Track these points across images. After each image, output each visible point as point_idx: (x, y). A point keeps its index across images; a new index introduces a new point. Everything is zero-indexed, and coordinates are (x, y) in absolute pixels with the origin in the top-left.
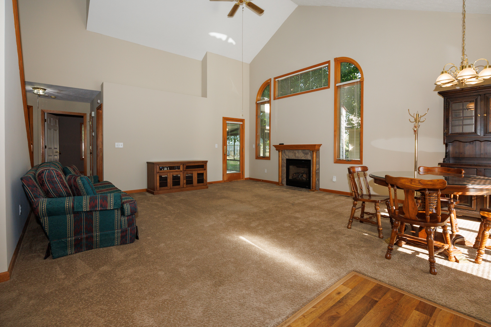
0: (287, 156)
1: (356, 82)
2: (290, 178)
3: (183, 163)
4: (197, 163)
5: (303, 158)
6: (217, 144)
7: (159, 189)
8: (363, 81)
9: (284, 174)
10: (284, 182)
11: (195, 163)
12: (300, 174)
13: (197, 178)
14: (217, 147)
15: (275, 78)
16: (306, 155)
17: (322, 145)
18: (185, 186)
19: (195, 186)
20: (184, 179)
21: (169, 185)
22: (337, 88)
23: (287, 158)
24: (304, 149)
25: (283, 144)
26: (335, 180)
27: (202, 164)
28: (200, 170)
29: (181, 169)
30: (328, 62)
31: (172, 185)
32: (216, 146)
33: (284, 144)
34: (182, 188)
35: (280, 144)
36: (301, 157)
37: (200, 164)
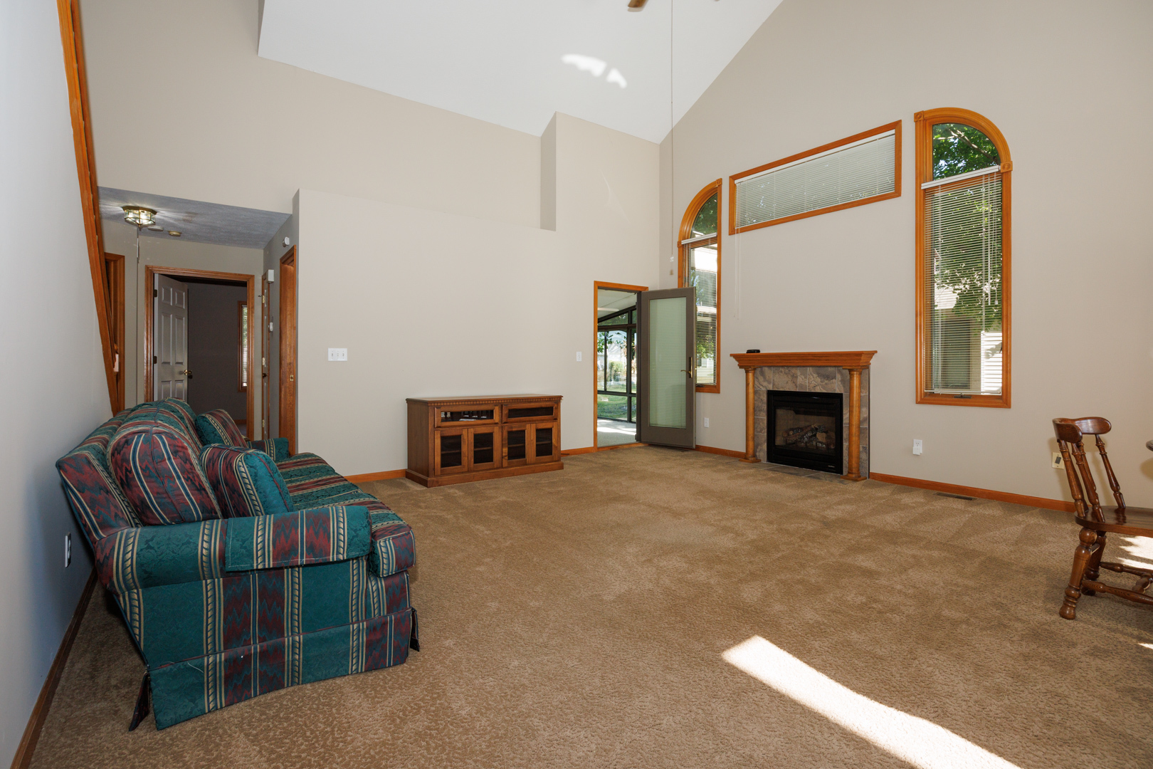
0: (769, 383)
1: (986, 175)
2: (779, 441)
3: (502, 402)
4: (536, 402)
5: (818, 390)
6: (581, 353)
7: (439, 473)
8: (1010, 171)
9: (761, 432)
10: (762, 453)
11: (531, 402)
12: (806, 433)
13: (537, 441)
14: (581, 360)
15: (734, 178)
16: (826, 381)
17: (876, 352)
18: (505, 463)
19: (531, 464)
20: (503, 446)
21: (464, 460)
22: (924, 196)
23: (771, 388)
24: (824, 364)
25: (758, 351)
26: (918, 449)
27: (548, 404)
28: (543, 421)
29: (496, 418)
30: (896, 126)
31: (473, 460)
32: (579, 356)
33: (761, 352)
34: (497, 468)
35: (749, 351)
36: (812, 385)
37: (543, 404)
